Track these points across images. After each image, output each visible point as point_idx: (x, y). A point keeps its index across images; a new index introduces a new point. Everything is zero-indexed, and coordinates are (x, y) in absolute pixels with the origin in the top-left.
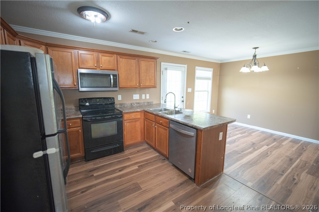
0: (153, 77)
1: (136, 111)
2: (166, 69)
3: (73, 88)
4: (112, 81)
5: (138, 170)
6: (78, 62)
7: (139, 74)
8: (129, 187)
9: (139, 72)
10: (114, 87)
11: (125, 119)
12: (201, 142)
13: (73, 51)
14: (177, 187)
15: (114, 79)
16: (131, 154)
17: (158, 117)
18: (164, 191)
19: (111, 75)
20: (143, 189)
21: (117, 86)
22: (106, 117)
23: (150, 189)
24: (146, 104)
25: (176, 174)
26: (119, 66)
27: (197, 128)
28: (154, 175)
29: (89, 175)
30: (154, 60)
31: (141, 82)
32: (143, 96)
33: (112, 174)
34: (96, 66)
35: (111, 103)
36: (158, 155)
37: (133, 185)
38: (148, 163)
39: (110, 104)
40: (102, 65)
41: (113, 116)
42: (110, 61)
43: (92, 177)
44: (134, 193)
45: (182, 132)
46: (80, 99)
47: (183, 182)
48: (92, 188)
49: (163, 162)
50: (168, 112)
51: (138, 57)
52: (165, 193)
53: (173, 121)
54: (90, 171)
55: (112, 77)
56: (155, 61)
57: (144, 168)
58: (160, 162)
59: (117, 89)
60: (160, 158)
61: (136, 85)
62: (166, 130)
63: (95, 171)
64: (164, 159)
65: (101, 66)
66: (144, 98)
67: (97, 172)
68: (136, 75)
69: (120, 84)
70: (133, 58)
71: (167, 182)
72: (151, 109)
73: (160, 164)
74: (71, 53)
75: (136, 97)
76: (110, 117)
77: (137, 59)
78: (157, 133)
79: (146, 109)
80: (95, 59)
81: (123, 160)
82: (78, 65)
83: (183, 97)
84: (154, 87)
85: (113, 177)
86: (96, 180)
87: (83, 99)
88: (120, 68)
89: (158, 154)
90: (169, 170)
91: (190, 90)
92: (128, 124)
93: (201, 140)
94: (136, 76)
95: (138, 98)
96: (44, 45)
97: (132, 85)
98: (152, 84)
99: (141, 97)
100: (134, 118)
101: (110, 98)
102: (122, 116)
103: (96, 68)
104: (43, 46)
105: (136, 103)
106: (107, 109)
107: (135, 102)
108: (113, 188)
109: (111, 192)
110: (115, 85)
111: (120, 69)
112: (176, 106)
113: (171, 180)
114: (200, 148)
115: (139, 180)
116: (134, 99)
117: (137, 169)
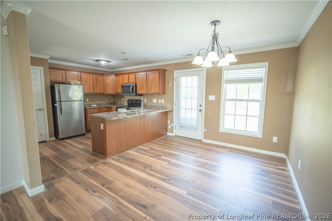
19: (131, 86)
24: (161, 107)
32: (160, 100)
35: (139, 104)
40: (130, 81)
42: (133, 78)
46: (128, 100)
61: (145, 92)
66: (160, 102)
80: (128, 78)
83: (201, 106)
84: (158, 93)
95: (156, 102)
101: (139, 100)
105: (154, 105)
111: (138, 82)
116: (153, 102)
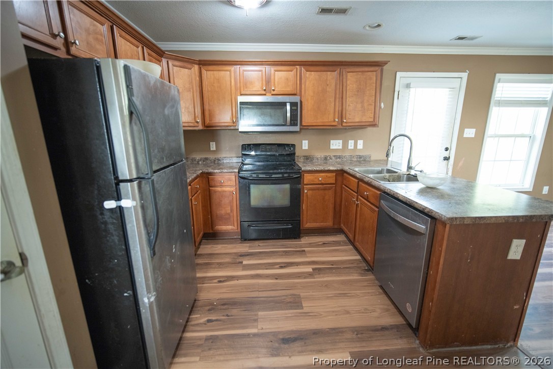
0: (371, 105)
1: (326, 169)
2: (408, 86)
3: (231, 126)
4: (289, 115)
5: (310, 275)
6: (239, 85)
7: (341, 100)
8: (285, 297)
9: (341, 96)
10: (291, 125)
11: (305, 183)
12: (441, 251)
13: (233, 68)
14: (372, 331)
15: (293, 110)
16: (310, 245)
17: (363, 185)
18: (342, 328)
19: (287, 104)
20: (305, 310)
21: (297, 123)
22: (273, 176)
23: (316, 314)
24: (355, 160)
25: (381, 306)
26: (303, 86)
27: (433, 214)
28: (335, 292)
29: (236, 261)
30: (377, 68)
31: (344, 116)
32: (352, 141)
33: (267, 269)
34: (265, 90)
35: (289, 154)
36: (358, 260)
37: (290, 297)
38: (334, 268)
39: (287, 155)
40: (275, 87)
41: (285, 175)
42: (287, 79)
43: (240, 264)
44: (287, 309)
45: (398, 219)
46: (243, 145)
47: (391, 325)
48: (232, 280)
49: (362, 275)
50: (390, 176)
51: (342, 65)
52: (342, 332)
53: (388, 194)
54: (241, 256)
55: (288, 107)
56: (380, 70)
57: (322, 275)
58: (356, 273)
59: (297, 128)
60: (361, 265)
61: (334, 121)
62: (373, 211)
63: (248, 257)
64: (367, 270)
65: (273, 88)
66: (352, 148)
67: (248, 260)
68: (335, 101)
69: (303, 120)
70: (331, 68)
71: (355, 313)
72: (357, 169)
73: (355, 277)
74: (230, 71)
75: (336, 144)
76: (280, 176)
77: (339, 70)
78: (360, 217)
79: (346, 168)
80: (264, 78)
81: (293, 251)
82: (239, 91)
83: (447, 149)
84: (374, 125)
85: (267, 273)
86: (243, 270)
87: (247, 145)
88: (305, 90)
89: (359, 257)
90: (368, 293)
91: (470, 133)
92: (310, 192)
93: (441, 246)
94: (335, 105)
95: (341, 147)
96: (196, 64)
97: (327, 121)
98: (368, 117)
99: (345, 145)
100: (323, 182)
101: (288, 145)
102: (300, 177)
103: (264, 93)
104: (196, 66)
105: (334, 156)
106: (282, 163)
107: (332, 154)
108: (261, 290)
109: (255, 296)
110: (293, 122)
111: (305, 93)
112: (413, 165)
113: (366, 313)
114: (438, 263)
115: (304, 293)
116: (331, 148)
117: (310, 272)
